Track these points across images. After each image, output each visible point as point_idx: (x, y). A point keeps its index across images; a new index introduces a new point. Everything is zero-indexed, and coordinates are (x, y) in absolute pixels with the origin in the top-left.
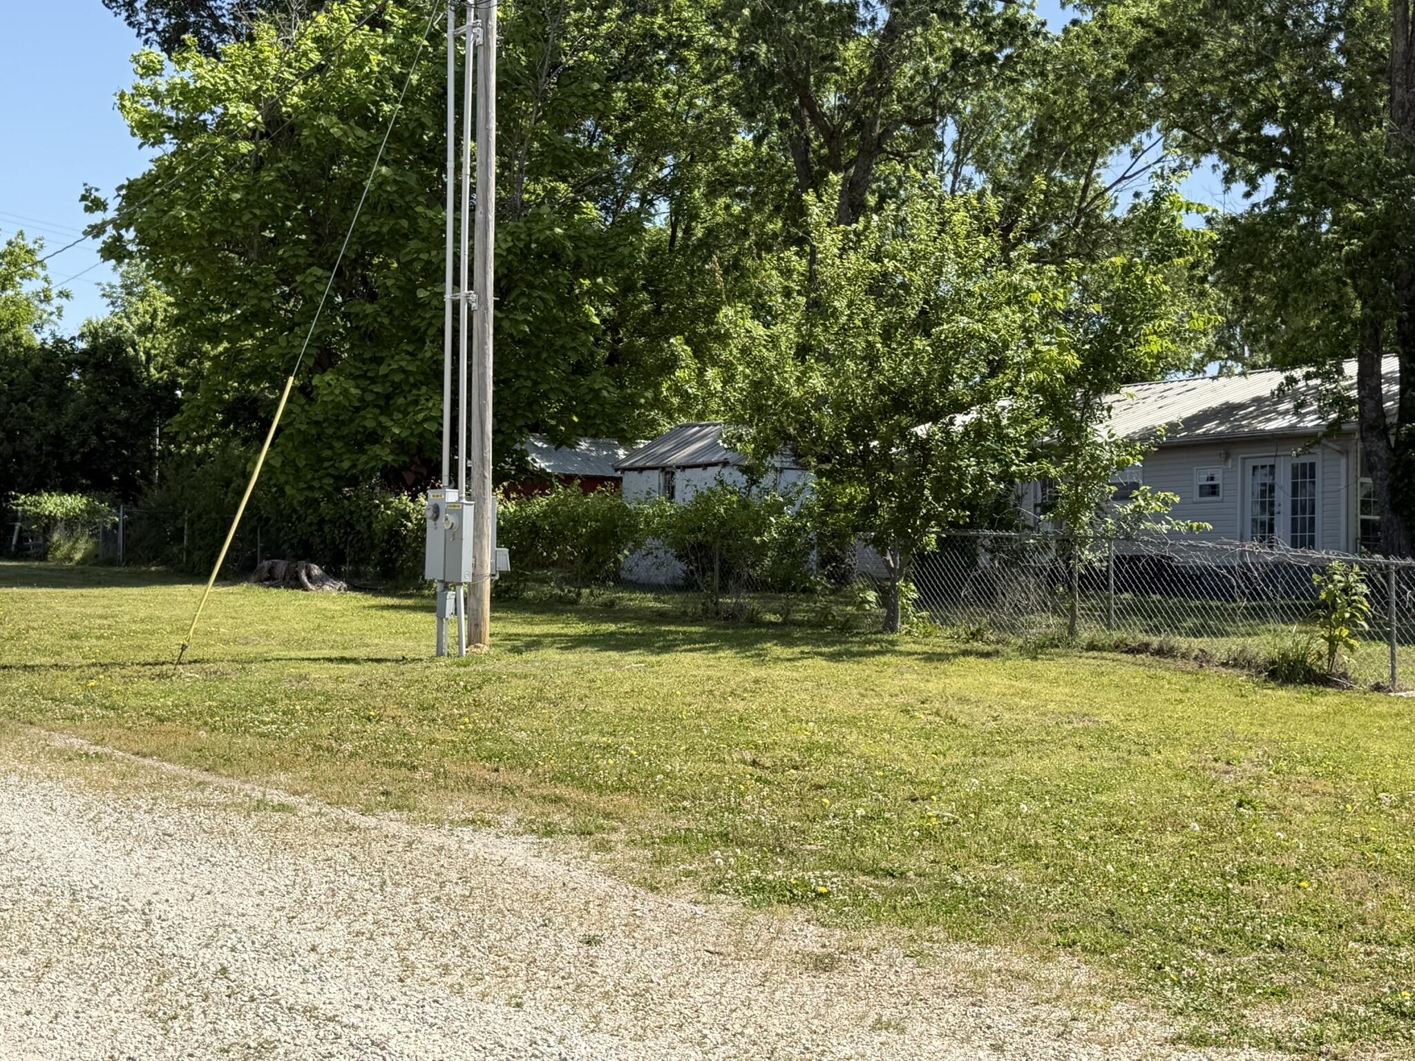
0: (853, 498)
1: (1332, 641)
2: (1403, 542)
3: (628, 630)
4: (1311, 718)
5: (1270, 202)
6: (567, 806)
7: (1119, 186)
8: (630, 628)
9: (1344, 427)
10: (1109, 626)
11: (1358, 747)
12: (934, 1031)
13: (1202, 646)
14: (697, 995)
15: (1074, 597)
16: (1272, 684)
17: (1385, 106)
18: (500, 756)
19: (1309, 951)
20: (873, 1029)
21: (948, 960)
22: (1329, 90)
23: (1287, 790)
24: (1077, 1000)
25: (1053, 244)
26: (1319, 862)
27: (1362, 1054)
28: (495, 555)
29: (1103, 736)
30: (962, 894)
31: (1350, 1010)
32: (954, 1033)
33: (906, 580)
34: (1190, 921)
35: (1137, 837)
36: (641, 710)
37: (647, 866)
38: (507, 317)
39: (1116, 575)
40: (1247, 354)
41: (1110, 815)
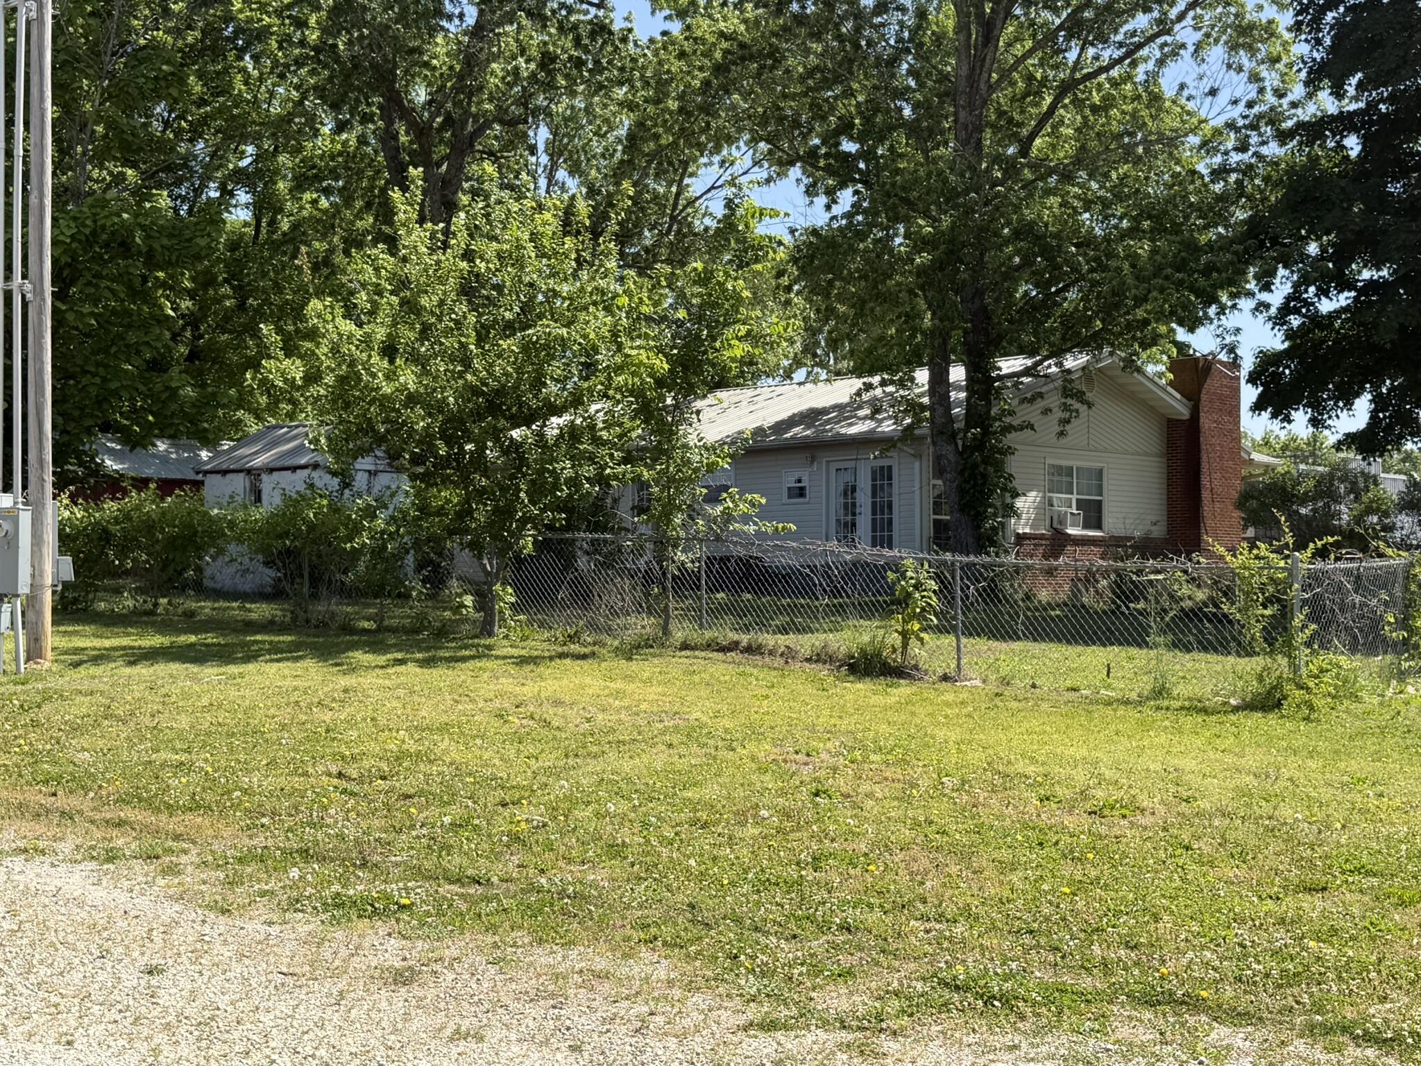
0: (448, 501)
1: (905, 635)
2: (970, 540)
3: (209, 641)
4: (886, 708)
5: (849, 216)
6: (133, 829)
7: (709, 195)
8: (211, 638)
9: (917, 432)
10: (701, 626)
11: (926, 735)
12: (513, 1037)
13: (787, 643)
14: (267, 1019)
15: (668, 597)
16: (851, 678)
17: (950, 128)
18: (59, 779)
19: (875, 932)
20: (451, 1039)
21: (531, 964)
22: (900, 109)
23: (860, 778)
24: (656, 994)
25: (647, 250)
26: (886, 846)
27: (919, 1028)
28: (56, 564)
29: (692, 733)
30: (548, 897)
31: (909, 987)
32: (533, 1037)
33: (503, 584)
34: (766, 910)
35: (720, 830)
36: (220, 724)
37: (219, 889)
38: (72, 309)
39: (708, 576)
40: (832, 362)
41: (696, 811)
